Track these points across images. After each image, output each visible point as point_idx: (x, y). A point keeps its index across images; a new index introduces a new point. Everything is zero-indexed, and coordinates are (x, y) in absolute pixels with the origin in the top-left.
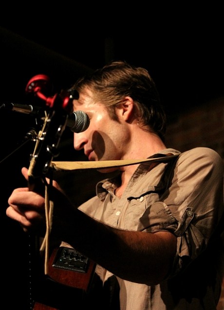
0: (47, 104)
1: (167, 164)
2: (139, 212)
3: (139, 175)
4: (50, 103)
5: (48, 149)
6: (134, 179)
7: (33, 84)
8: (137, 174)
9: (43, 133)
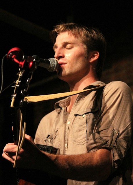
0: (20, 66)
1: (96, 91)
2: (82, 124)
3: (80, 99)
4: (21, 65)
5: (22, 92)
6: (77, 101)
7: (11, 54)
8: (79, 98)
9: (19, 82)
